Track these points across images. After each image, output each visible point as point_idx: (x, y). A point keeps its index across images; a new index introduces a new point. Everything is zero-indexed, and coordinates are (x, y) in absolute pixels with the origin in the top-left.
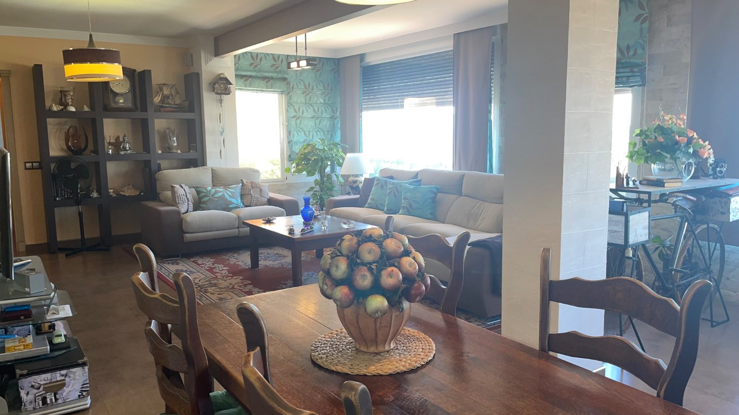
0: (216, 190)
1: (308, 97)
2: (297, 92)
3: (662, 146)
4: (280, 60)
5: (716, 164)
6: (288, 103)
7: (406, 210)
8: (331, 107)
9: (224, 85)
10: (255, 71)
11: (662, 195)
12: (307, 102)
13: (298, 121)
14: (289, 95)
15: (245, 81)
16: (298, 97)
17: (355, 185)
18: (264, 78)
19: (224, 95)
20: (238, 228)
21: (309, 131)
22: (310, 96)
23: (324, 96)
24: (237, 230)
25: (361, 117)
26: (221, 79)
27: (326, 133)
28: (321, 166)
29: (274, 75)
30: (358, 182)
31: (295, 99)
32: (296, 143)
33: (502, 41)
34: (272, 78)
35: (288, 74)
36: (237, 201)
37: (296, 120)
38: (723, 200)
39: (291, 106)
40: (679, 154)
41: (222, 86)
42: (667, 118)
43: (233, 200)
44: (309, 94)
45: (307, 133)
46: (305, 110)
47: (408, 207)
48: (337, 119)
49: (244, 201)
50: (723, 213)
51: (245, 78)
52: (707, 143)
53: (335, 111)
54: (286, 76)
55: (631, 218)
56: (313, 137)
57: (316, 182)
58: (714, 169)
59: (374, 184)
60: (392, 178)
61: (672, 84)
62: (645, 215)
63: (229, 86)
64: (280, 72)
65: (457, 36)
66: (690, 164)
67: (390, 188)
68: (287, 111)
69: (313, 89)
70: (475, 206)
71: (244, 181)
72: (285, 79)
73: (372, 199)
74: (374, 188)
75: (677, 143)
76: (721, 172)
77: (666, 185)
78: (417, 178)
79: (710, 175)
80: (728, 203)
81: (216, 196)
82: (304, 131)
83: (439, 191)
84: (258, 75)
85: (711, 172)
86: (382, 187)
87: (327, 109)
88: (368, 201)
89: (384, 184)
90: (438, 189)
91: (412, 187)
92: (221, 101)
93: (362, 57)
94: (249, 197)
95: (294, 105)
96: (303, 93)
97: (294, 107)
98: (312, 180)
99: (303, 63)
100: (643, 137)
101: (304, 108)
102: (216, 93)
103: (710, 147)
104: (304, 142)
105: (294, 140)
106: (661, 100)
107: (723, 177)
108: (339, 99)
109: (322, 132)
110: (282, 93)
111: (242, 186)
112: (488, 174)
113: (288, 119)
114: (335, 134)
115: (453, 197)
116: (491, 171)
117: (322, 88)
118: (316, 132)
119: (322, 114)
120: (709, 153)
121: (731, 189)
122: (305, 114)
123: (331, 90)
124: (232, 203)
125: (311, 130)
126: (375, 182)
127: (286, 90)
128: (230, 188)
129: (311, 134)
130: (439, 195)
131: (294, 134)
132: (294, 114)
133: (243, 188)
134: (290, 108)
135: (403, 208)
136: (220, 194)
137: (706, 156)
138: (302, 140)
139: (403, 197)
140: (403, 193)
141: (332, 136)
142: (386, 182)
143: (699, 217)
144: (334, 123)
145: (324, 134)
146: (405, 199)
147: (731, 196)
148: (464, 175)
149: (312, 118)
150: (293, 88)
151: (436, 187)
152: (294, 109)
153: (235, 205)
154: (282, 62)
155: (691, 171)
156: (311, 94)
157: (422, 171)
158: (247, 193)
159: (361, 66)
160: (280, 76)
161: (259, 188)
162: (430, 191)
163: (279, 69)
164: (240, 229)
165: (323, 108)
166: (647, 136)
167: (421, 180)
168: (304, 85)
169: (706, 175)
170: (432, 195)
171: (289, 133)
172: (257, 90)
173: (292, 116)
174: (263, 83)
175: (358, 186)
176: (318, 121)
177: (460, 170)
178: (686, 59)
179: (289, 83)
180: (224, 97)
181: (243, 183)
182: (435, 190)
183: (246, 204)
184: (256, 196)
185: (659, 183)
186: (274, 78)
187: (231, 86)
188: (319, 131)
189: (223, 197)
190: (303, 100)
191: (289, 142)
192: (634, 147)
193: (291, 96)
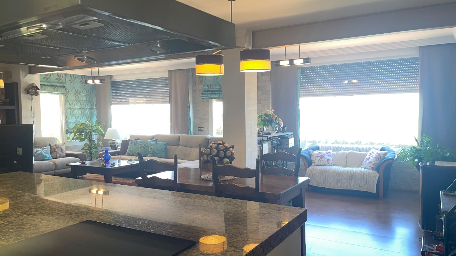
0: (37, 150)
1: (77, 97)
2: (71, 94)
3: (268, 121)
4: (61, 76)
5: (284, 127)
6: (66, 100)
7: (152, 154)
8: (91, 103)
9: (35, 90)
10: (47, 82)
11: (270, 138)
12: (77, 100)
13: (72, 110)
14: (66, 96)
15: (54, 88)
16: (72, 97)
17: (113, 145)
18: (52, 86)
19: (35, 96)
20: (54, 170)
21: (78, 116)
22: (78, 96)
23: (86, 96)
24: (54, 171)
25: (110, 108)
26: (33, 87)
27: (88, 117)
28: (90, 136)
29: (58, 84)
30: (116, 143)
31: (70, 98)
32: (71, 123)
33: (192, 75)
34: (56, 86)
35: (66, 84)
36: (49, 156)
37: (71, 110)
38: (286, 140)
39: (68, 102)
40: (273, 124)
41: (33, 90)
42: (268, 111)
43: (47, 155)
44: (78, 95)
45: (77, 117)
46: (75, 105)
47: (153, 153)
48: (94, 109)
49: (53, 156)
50: (287, 145)
51: (54, 87)
52: (281, 119)
53: (93, 105)
54: (65, 85)
55: (263, 145)
56: (80, 119)
57: (86, 144)
58: (283, 129)
59: (130, 143)
60: (139, 139)
61: (264, 98)
62: (267, 144)
63: (37, 91)
64: (61, 83)
65: (170, 71)
66: (276, 127)
67: (140, 145)
68: (65, 105)
69: (80, 93)
70: (187, 150)
71: (51, 144)
72: (64, 87)
73: (130, 151)
74: (129, 145)
75: (272, 120)
76: (285, 130)
77: (271, 134)
78: (155, 139)
79: (281, 131)
80: (288, 141)
81: (37, 153)
82: (75, 116)
83: (168, 144)
84: (49, 84)
85: (281, 130)
86: (135, 144)
87: (88, 104)
88: (127, 152)
89: (135, 143)
90: (167, 143)
91: (154, 143)
92: (32, 99)
93: (111, 77)
94: (55, 153)
95: (69, 101)
96: (75, 95)
97: (69, 102)
98: (83, 143)
99: (97, 82)
100: (261, 117)
101: (75, 103)
102: (30, 95)
103: (282, 121)
104: (75, 122)
105: (69, 121)
106: (261, 104)
107: (285, 132)
108: (95, 99)
109: (85, 117)
110: (63, 94)
111: (50, 147)
112: (189, 135)
113: (66, 109)
114: (93, 118)
115: (175, 147)
116: (191, 134)
117: (85, 91)
118: (82, 116)
119: (85, 106)
120: (282, 124)
121: (288, 136)
122: (76, 107)
123: (90, 93)
124: (46, 157)
125: (79, 116)
126: (130, 142)
127: (65, 92)
128: (44, 148)
129: (79, 118)
130: (168, 147)
131: (69, 118)
132: (69, 106)
133: (51, 148)
134: (67, 103)
135: (150, 153)
136: (40, 152)
137: (281, 124)
138: (74, 121)
139: (149, 148)
140: (149, 146)
141: (91, 119)
142: (136, 141)
143: (279, 147)
144: (92, 111)
145: (87, 118)
146: (151, 149)
147: (289, 138)
148: (180, 136)
149: (80, 108)
150: (69, 92)
151: (166, 143)
152: (69, 104)
153: (48, 158)
154: (62, 77)
155: (277, 129)
156: (79, 95)
157: (155, 135)
158: (54, 151)
159: (111, 81)
160: (62, 85)
161: (61, 148)
162: (164, 144)
163: (60, 82)
164: (56, 171)
165: (86, 103)
166: (262, 117)
167: (157, 140)
168: (75, 90)
169: (280, 132)
170: (165, 146)
171: (66, 117)
172: (48, 93)
173: (68, 107)
174: (52, 89)
175: (115, 145)
176: (83, 111)
177: (175, 134)
178: (269, 88)
179: (66, 89)
180: (34, 97)
181: (50, 145)
182: (166, 144)
183: (54, 157)
184: (59, 152)
185: (269, 134)
186: (58, 86)
187: (38, 90)
188: (84, 116)
189: (41, 154)
190: (75, 99)
191: (66, 122)
192: (259, 121)
193: (67, 96)
